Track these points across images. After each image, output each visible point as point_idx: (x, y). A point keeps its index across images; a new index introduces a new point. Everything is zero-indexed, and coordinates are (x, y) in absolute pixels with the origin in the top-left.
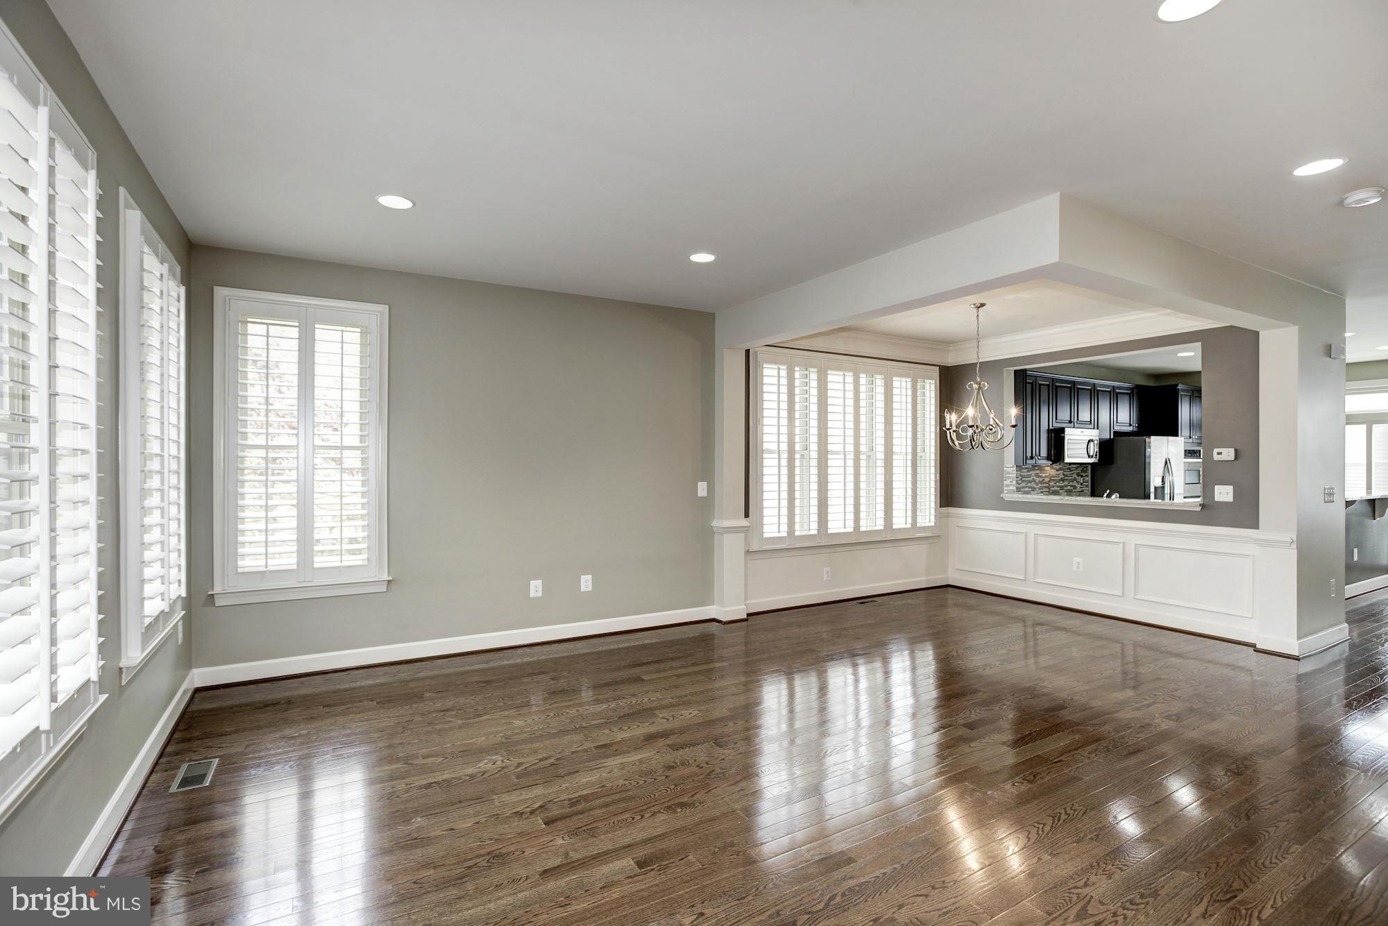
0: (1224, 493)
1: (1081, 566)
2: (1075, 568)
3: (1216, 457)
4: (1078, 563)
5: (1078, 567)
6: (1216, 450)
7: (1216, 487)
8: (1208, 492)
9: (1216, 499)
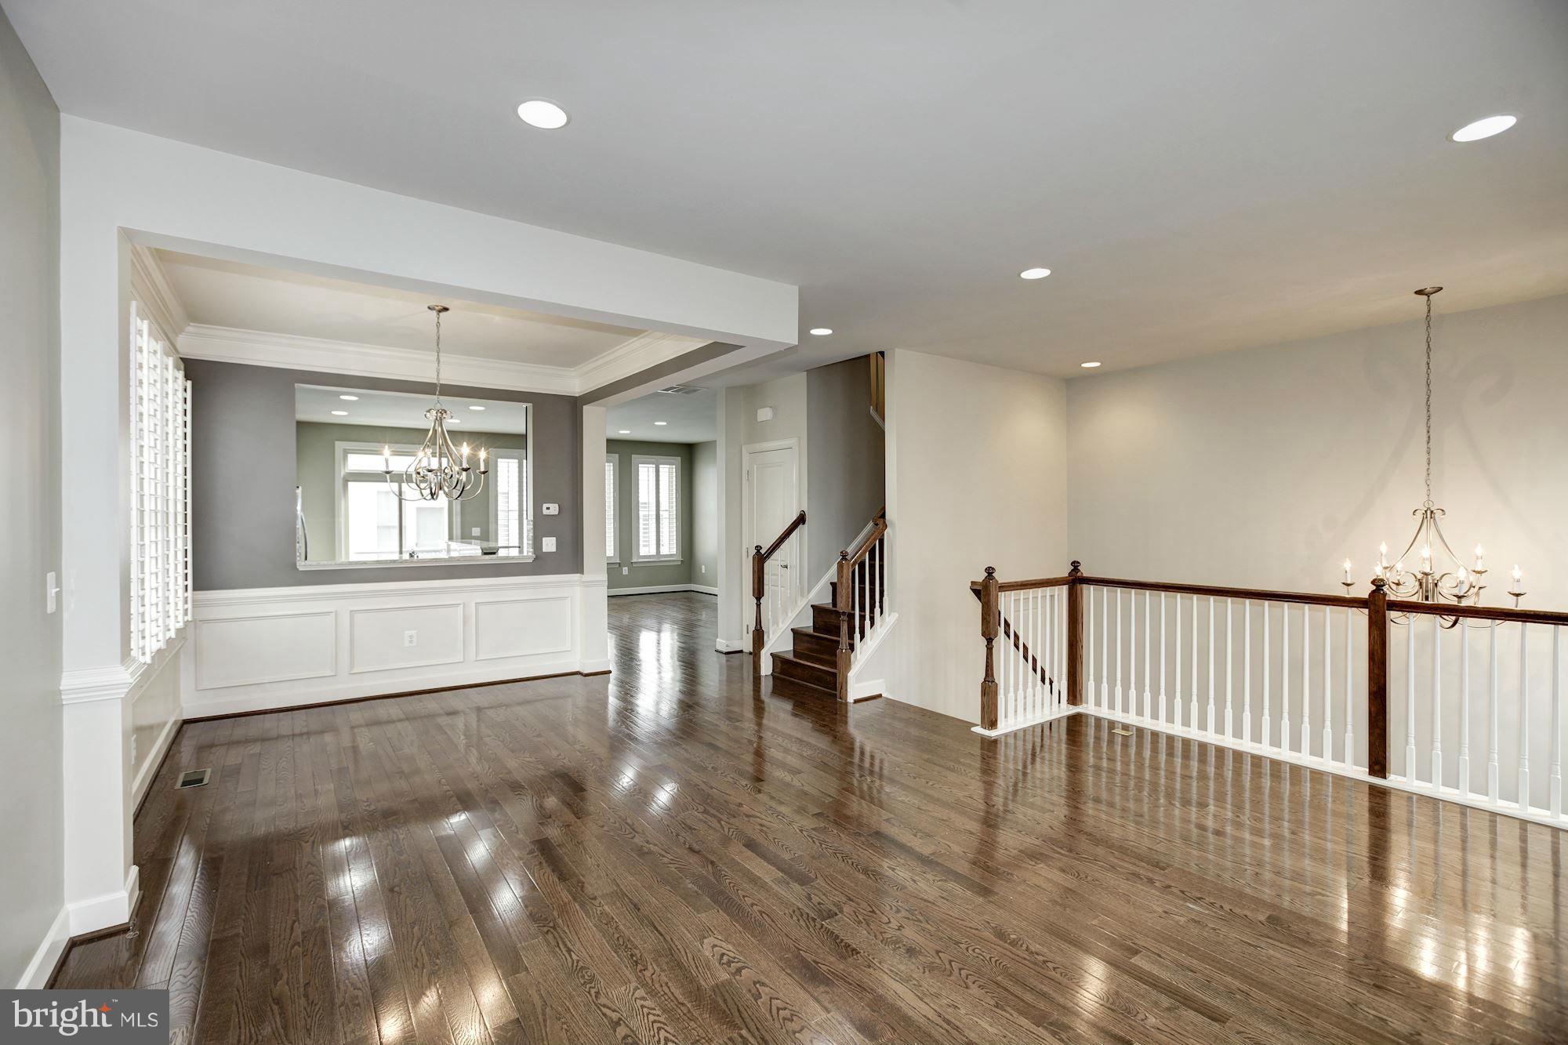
0: (549, 544)
1: (415, 639)
2: (407, 644)
3: (545, 512)
4: (411, 637)
5: (411, 642)
6: (545, 506)
7: (544, 539)
8: (537, 544)
9: (544, 550)
